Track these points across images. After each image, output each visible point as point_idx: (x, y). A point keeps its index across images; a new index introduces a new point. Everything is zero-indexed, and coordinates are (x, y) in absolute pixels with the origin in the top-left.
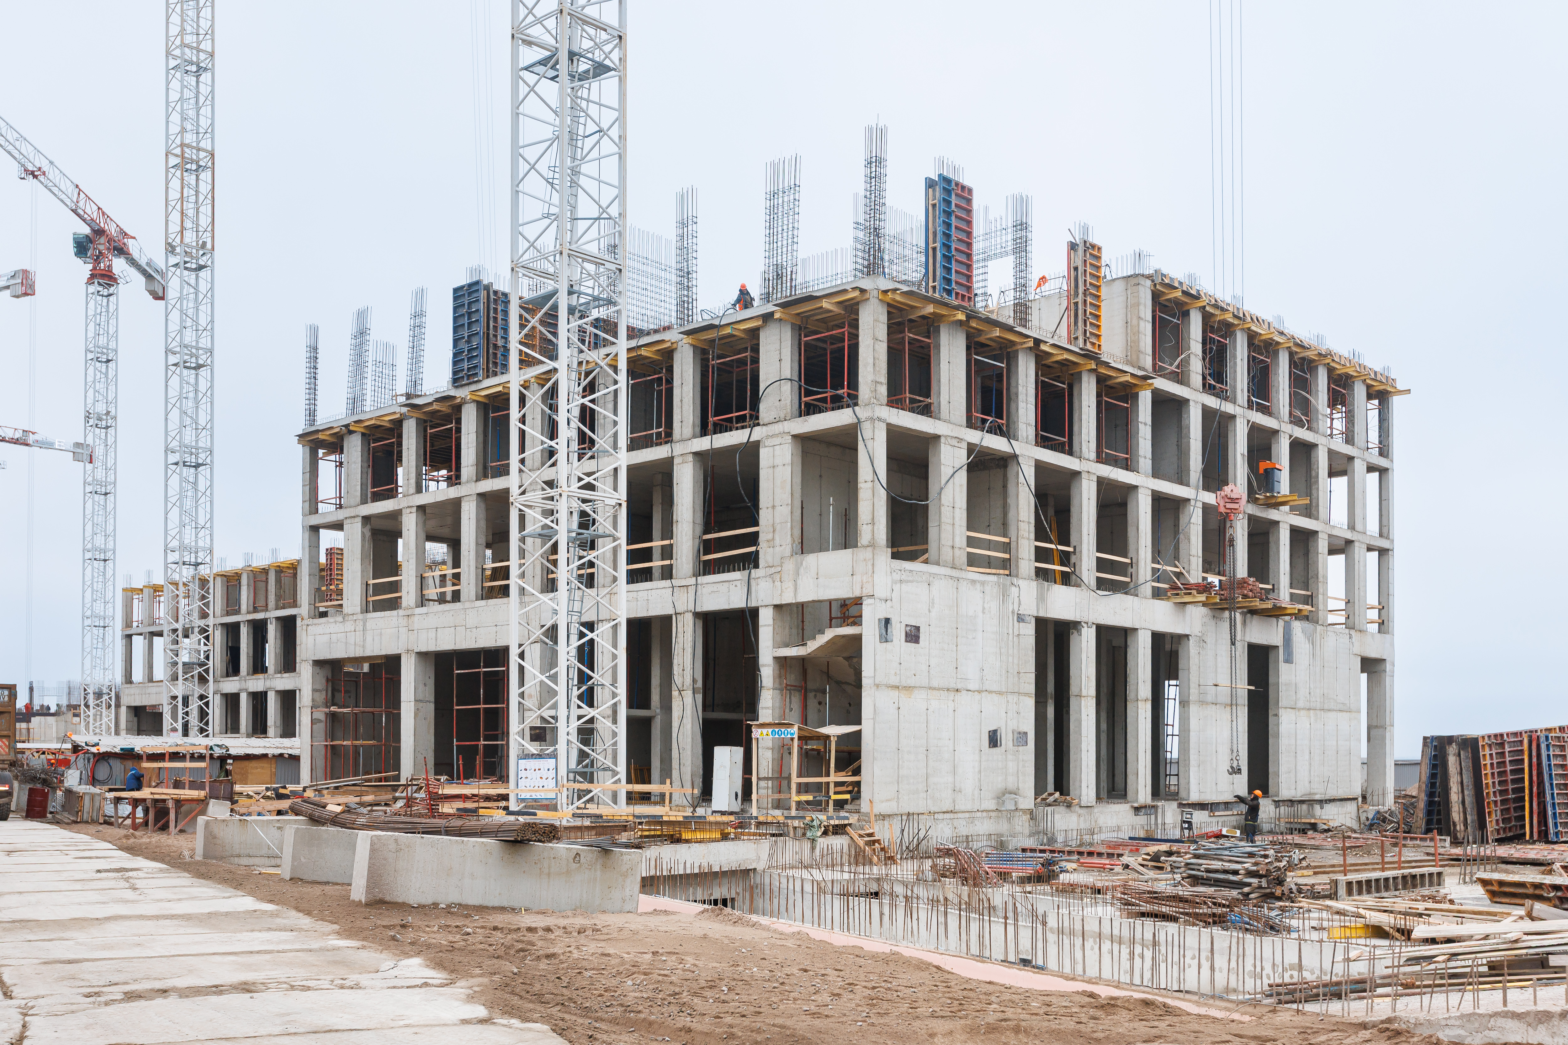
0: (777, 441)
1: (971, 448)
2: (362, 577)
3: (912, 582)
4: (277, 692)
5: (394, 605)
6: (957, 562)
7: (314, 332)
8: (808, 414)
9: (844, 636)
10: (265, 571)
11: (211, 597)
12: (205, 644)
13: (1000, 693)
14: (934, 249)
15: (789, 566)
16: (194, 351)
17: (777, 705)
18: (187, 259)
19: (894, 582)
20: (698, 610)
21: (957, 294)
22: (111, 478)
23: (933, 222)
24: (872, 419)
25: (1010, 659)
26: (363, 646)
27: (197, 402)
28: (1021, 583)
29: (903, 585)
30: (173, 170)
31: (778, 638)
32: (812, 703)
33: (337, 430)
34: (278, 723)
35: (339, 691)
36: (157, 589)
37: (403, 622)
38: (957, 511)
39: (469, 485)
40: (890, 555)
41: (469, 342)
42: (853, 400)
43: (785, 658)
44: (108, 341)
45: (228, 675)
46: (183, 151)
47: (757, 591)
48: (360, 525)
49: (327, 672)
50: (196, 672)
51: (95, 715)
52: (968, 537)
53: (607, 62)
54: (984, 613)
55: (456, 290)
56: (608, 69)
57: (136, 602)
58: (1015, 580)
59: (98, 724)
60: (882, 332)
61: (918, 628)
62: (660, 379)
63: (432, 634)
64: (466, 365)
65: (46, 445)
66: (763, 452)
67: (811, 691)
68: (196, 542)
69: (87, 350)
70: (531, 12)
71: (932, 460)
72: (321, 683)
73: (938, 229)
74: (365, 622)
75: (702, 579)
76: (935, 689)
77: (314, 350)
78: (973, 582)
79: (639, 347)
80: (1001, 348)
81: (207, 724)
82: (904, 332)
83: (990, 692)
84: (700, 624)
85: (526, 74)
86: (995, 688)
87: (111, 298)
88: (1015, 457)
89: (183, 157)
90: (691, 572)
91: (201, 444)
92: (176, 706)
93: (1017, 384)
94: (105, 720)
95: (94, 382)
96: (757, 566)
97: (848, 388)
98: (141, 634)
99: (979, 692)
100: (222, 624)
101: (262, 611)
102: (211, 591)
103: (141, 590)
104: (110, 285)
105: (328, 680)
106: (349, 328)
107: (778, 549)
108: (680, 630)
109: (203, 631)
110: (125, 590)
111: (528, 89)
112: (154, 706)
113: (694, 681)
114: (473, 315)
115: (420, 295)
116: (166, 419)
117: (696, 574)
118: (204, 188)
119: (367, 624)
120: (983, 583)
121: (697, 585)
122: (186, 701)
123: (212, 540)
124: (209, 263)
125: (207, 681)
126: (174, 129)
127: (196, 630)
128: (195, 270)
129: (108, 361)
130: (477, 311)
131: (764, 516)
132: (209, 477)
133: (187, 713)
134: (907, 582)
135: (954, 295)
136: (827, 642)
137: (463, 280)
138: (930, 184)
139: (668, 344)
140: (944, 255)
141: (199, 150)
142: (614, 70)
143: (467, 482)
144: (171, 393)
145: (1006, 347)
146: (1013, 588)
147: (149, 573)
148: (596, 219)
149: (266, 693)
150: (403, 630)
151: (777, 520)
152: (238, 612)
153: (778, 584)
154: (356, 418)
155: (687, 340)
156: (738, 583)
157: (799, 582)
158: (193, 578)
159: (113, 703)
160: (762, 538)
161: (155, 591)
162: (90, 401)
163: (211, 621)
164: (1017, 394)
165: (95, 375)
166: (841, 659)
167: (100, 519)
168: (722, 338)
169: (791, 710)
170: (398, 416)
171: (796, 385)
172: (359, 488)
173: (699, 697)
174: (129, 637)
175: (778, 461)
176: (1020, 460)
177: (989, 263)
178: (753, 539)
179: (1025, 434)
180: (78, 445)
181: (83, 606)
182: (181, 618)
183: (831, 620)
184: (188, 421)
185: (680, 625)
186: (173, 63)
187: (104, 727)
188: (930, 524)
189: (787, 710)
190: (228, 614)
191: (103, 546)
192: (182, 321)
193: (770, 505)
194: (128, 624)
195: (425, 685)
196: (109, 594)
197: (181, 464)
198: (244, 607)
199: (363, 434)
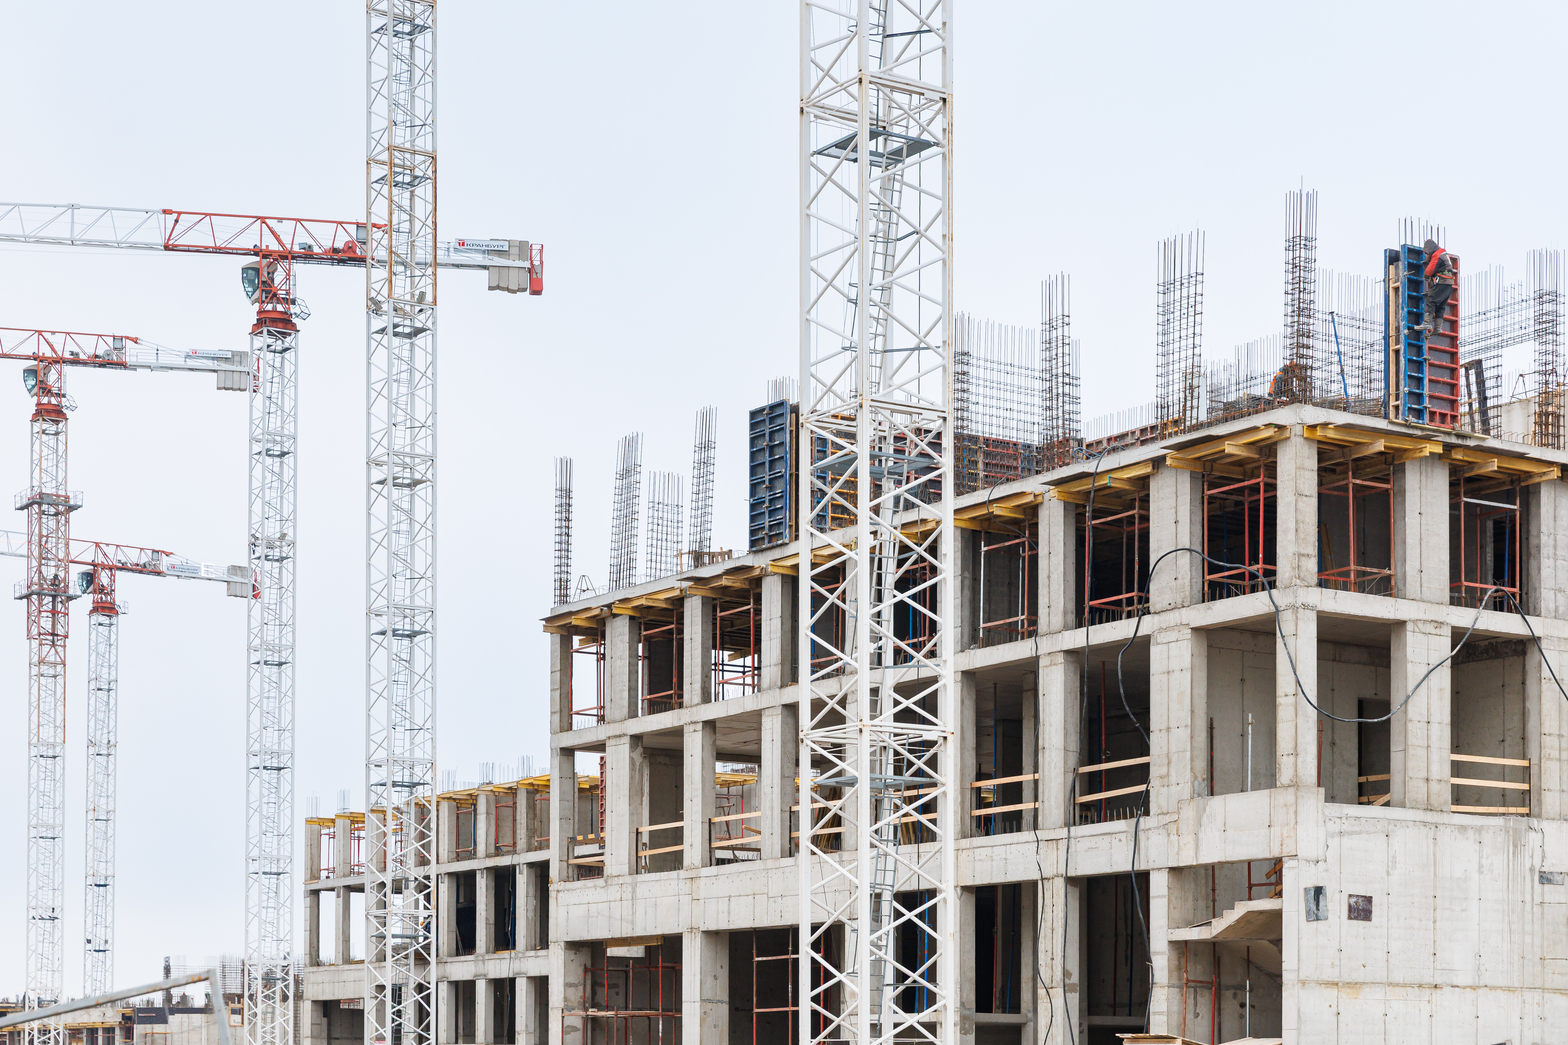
0: (1172, 636)
1: (1457, 634)
2: (631, 822)
3: (1359, 833)
4: (530, 978)
5: (675, 862)
6: (1434, 801)
7: (566, 467)
8: (1213, 598)
9: (1261, 912)
10: (512, 791)
11: (433, 834)
12: (426, 908)
13: (1509, 989)
14: (1397, 352)
15: (1188, 813)
16: (408, 460)
17: (1175, 1008)
18: (397, 320)
19: (1329, 835)
20: (1072, 873)
21: (1433, 414)
22: (287, 640)
23: (1397, 313)
24: (1294, 608)
25: (1528, 939)
26: (632, 922)
27: (412, 536)
28: (1545, 825)
29: (1345, 839)
30: (377, 186)
31: (1176, 915)
32: (1229, 1006)
33: (596, 612)
34: (532, 1028)
35: (603, 985)
36: (355, 820)
37: (685, 887)
38: (1435, 727)
39: (771, 693)
40: (1322, 797)
41: (770, 488)
42: (1270, 581)
43: (1186, 942)
44: (283, 422)
45: (458, 954)
46: (391, 155)
47: (1147, 849)
48: (626, 748)
49: (585, 958)
50: (411, 950)
51: (265, 1013)
52: (1453, 762)
53: (925, 137)
54: (1480, 872)
55: (753, 414)
56: (927, 145)
57: (325, 839)
58: (1534, 822)
59: (269, 1026)
60: (1310, 483)
61: (1369, 900)
62: (1024, 543)
63: (723, 905)
64: (766, 521)
65: (186, 572)
66: (1155, 652)
67: (1228, 988)
68: (412, 750)
69: (253, 440)
70: (827, 74)
71: (1394, 654)
72: (577, 974)
73: (1402, 324)
74: (634, 886)
75: (1080, 830)
76: (1397, 985)
77: (566, 493)
78: (1463, 828)
79: (991, 502)
80: (1512, 482)
81: (427, 1028)
82: (1348, 478)
83: (1493, 988)
84: (1075, 894)
85: (821, 160)
86: (1501, 981)
87: (287, 355)
88: (1534, 640)
89: (392, 165)
90: (1061, 820)
91: (418, 602)
92: (382, 1003)
93: (1539, 532)
94: (279, 1020)
95: (263, 489)
96: (1147, 813)
97: (1265, 563)
98: (332, 889)
99: (1474, 988)
100: (450, 874)
101: (508, 853)
102: (433, 825)
103: (333, 821)
104: (285, 335)
105: (586, 970)
106: (612, 465)
107: (1174, 788)
108: (1048, 902)
109: (422, 887)
110: (309, 821)
111: (822, 179)
112: (351, 1001)
113: (1066, 974)
114: (777, 450)
115: (706, 419)
116: (369, 565)
117: (1069, 823)
118: (422, 209)
119: (638, 890)
120: (1479, 830)
121: (1069, 838)
122: (397, 995)
123: (434, 748)
124: (429, 324)
125: (429, 963)
126: (380, 123)
127: (412, 885)
128: (409, 336)
129: (283, 454)
130: (782, 444)
131: (1156, 740)
132: (429, 651)
133: (399, 1014)
134: (1352, 833)
135: (1427, 417)
136: (1238, 921)
137: (763, 400)
138: (1392, 258)
139: (1030, 498)
140: (1410, 361)
141: (414, 153)
142: (937, 144)
143: (770, 688)
144: (376, 526)
145: (1519, 480)
146: (1532, 834)
147: (344, 795)
148: (913, 350)
149: (512, 981)
150: (686, 899)
151: (1173, 749)
152: (472, 855)
153: (1174, 838)
154: (621, 595)
155: (1053, 492)
156: (1123, 836)
157: (1201, 835)
158: (408, 804)
159: (291, 995)
160: (1154, 772)
161: (353, 822)
162: (255, 519)
163: (433, 870)
164: (1538, 547)
165: (264, 478)
166: (1265, 943)
167: (271, 705)
168: (1098, 490)
169: (1197, 1015)
170: (677, 593)
171: (1198, 558)
172: (626, 694)
173: (1074, 998)
174: (316, 893)
175: (1174, 665)
176: (1544, 645)
177: (1504, 351)
178: (1142, 774)
179: (1552, 606)
180: (235, 569)
181: (248, 842)
182: (390, 865)
183: (1250, 888)
184: (399, 567)
185: (1048, 895)
186: (377, 22)
187: (277, 1031)
188: (1393, 748)
189: (1190, 1016)
190: (458, 858)
191: (275, 747)
192: (390, 415)
193: (1164, 726)
194: (314, 874)
195: (715, 978)
196: (285, 823)
197: (390, 633)
198: (481, 848)
199: (631, 618)
